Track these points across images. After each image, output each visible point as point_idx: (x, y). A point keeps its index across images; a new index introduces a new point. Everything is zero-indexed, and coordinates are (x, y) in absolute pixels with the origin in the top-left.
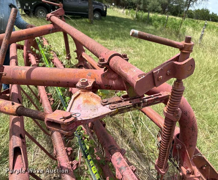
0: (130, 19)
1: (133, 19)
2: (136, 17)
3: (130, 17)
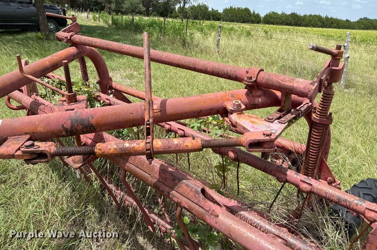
0: (103, 28)
1: (107, 26)
2: (112, 23)
3: (101, 23)
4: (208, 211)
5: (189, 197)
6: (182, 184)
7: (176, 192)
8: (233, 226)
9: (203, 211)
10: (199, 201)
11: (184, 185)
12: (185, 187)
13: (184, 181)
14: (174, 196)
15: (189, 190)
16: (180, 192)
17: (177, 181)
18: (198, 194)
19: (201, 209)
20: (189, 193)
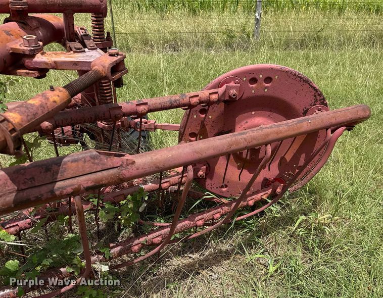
4: (121, 165)
5: (88, 171)
6: (65, 164)
7: (62, 182)
8: (154, 158)
9: (115, 170)
10: (104, 164)
11: (69, 163)
12: (74, 164)
13: (65, 160)
14: (63, 188)
15: (81, 164)
16: (70, 176)
17: (55, 167)
18: (97, 159)
19: (111, 171)
20: (83, 167)
